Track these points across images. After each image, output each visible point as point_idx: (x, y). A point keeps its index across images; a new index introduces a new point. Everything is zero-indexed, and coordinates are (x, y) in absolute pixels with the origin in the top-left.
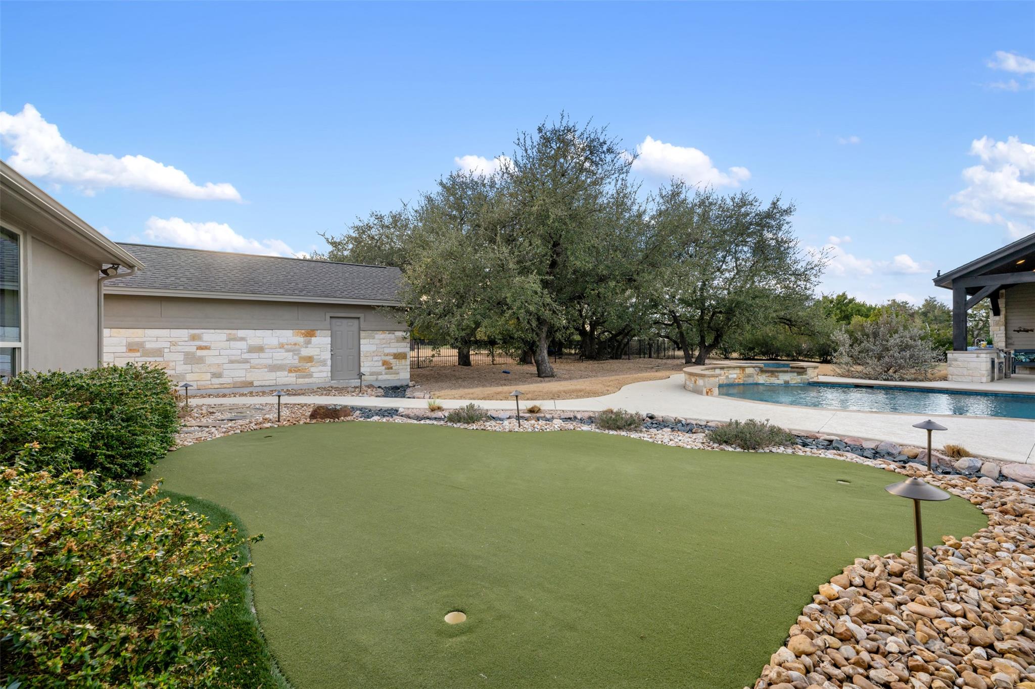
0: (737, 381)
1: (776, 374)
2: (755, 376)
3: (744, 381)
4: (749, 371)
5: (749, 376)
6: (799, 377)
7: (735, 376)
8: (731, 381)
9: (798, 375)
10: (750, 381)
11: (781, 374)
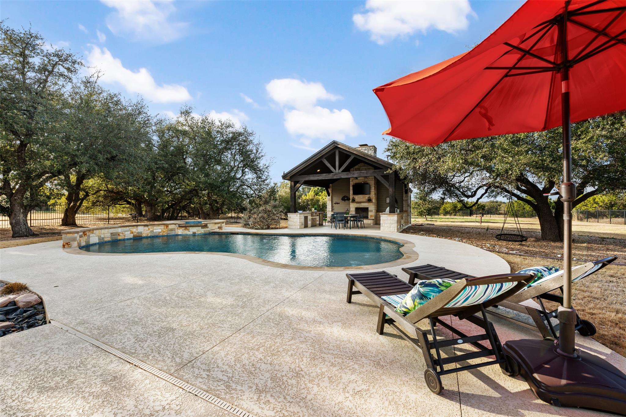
0: (161, 234)
1: (188, 228)
2: (176, 230)
3: (168, 233)
4: (170, 227)
5: (172, 230)
6: (203, 229)
7: (160, 230)
8: (156, 234)
9: (202, 228)
10: (173, 233)
11: (190, 228)
